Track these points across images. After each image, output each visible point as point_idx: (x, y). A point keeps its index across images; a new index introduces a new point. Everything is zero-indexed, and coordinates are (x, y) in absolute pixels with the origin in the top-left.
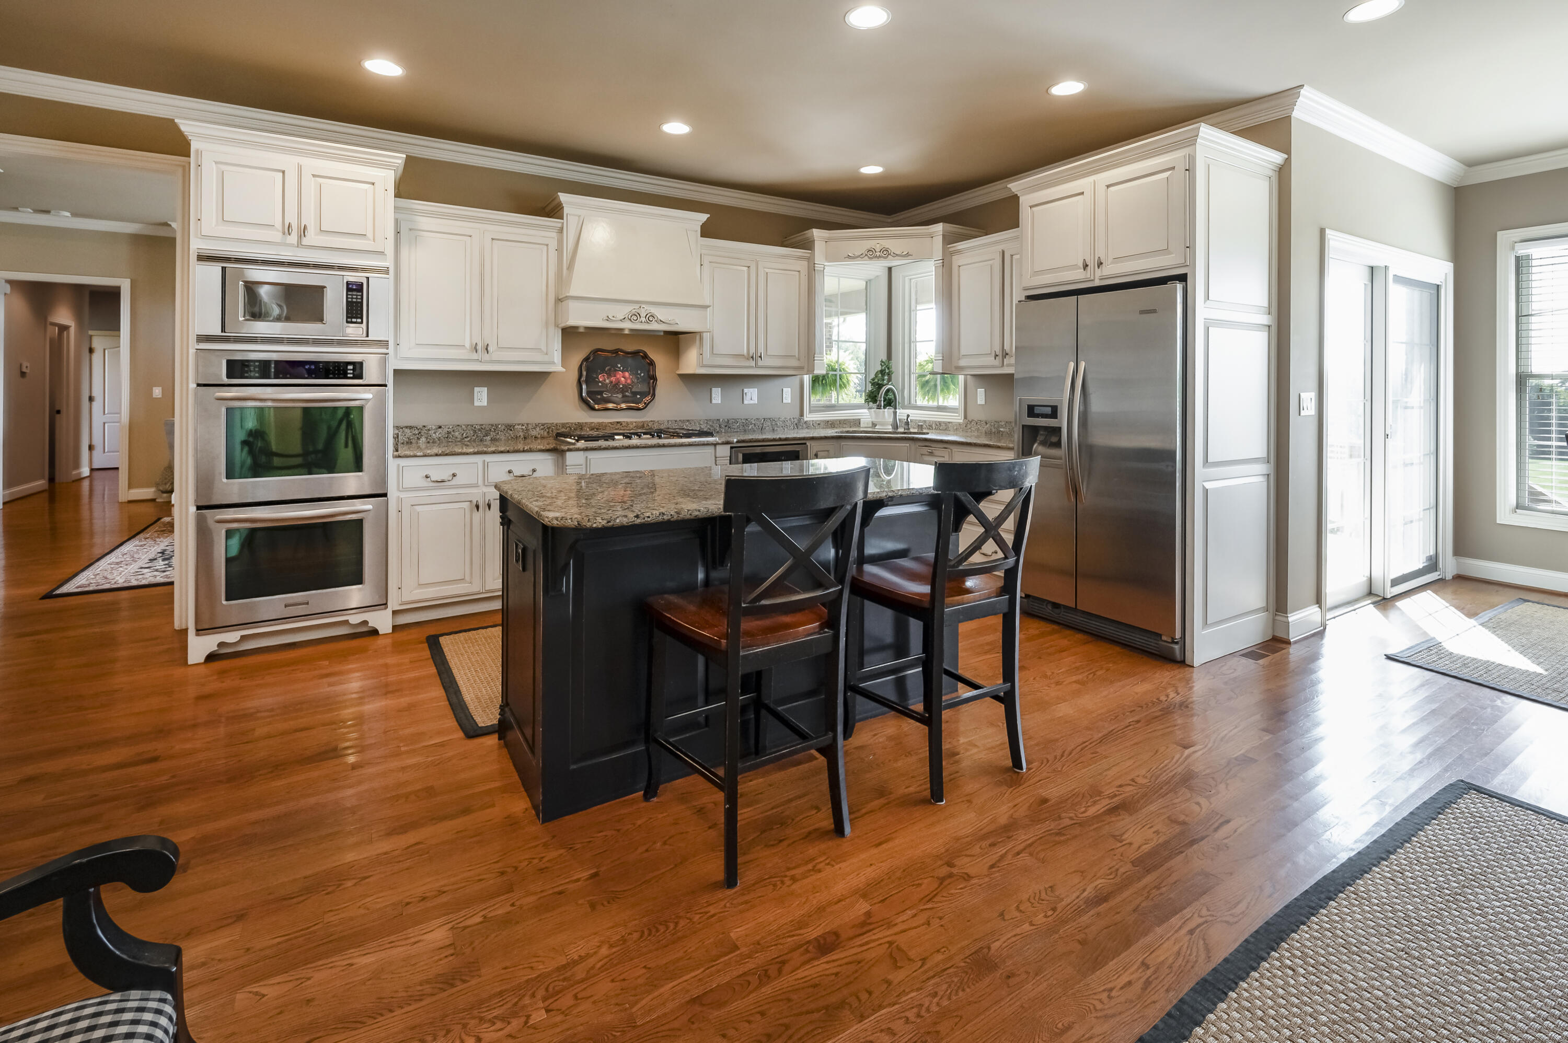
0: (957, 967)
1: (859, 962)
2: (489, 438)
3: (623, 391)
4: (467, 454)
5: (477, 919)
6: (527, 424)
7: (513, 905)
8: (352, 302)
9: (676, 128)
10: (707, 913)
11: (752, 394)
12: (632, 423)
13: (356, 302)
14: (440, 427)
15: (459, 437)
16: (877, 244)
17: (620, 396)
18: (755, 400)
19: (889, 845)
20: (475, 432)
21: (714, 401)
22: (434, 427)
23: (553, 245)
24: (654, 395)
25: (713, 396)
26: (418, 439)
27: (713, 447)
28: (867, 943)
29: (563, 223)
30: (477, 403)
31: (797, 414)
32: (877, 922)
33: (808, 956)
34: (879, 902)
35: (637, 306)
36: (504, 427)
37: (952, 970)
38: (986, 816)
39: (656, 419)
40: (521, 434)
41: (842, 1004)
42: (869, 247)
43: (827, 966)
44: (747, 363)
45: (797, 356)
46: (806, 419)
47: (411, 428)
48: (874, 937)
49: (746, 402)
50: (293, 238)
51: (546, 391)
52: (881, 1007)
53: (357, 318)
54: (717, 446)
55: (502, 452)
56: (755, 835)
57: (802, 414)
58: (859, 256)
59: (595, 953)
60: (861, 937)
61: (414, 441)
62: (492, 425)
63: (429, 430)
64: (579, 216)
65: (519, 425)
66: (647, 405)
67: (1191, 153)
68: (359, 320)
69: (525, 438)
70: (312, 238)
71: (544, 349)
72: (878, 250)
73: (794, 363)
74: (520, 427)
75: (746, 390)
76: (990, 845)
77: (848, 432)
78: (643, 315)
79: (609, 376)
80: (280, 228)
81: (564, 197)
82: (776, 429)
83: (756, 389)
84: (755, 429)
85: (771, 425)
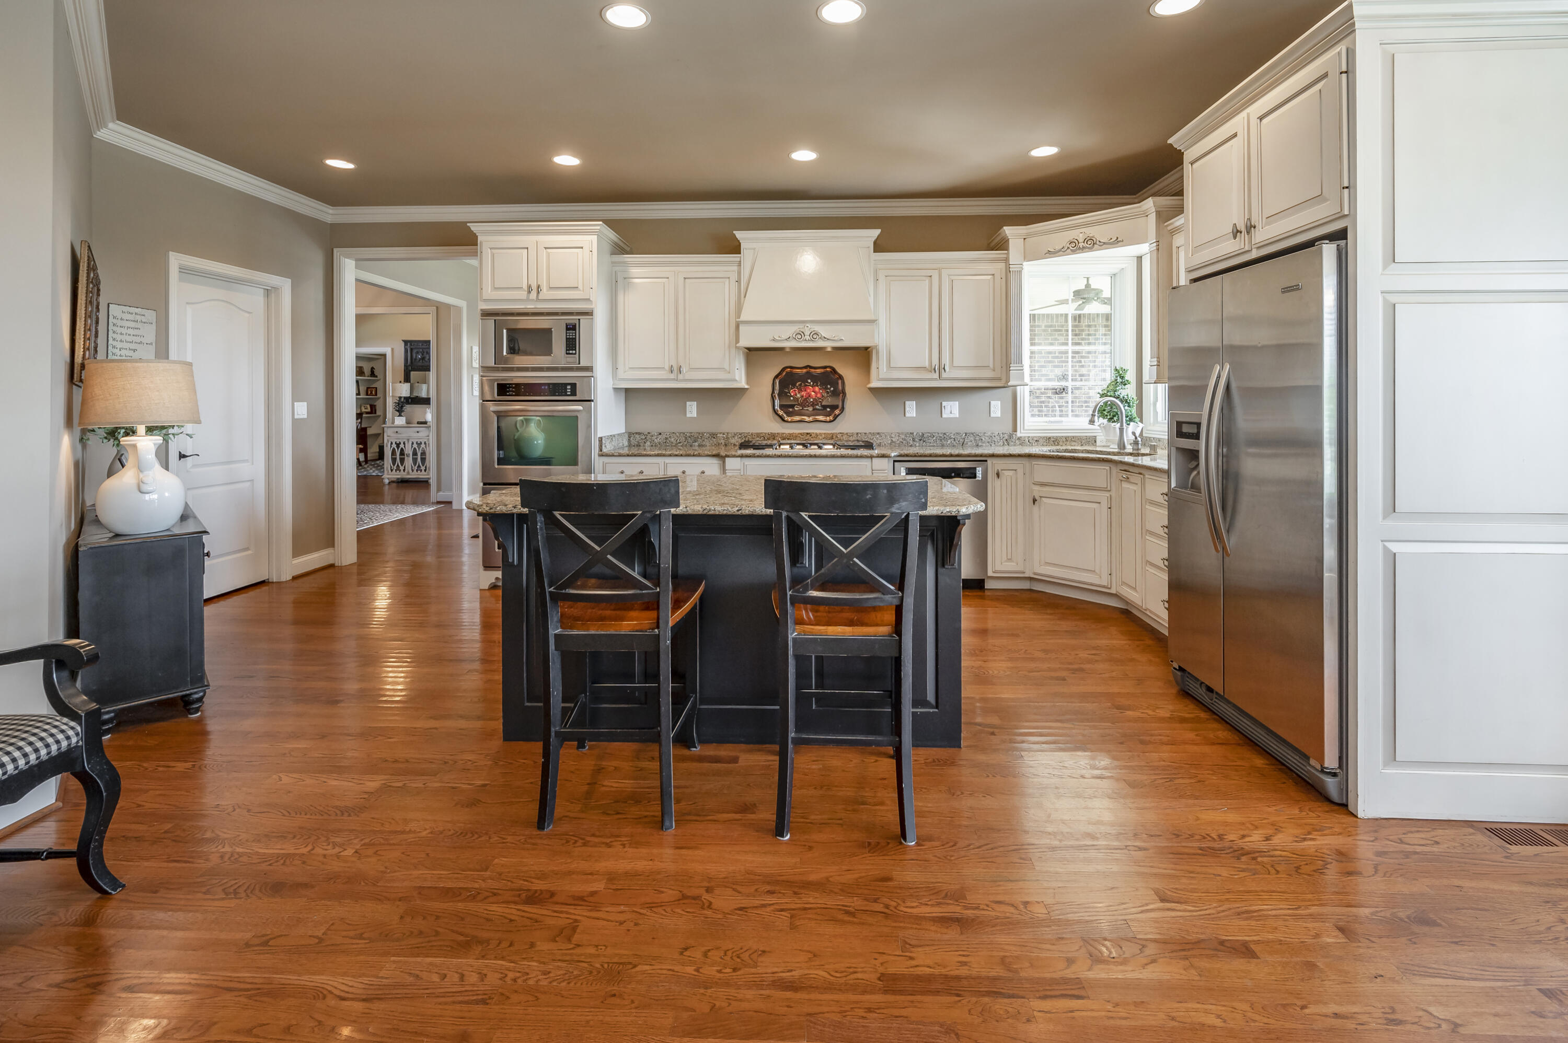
0: (591, 965)
1: (537, 922)
2: (696, 444)
3: (813, 405)
4: (650, 456)
5: (400, 784)
6: (728, 433)
7: (424, 784)
8: (569, 338)
9: (804, 155)
10: (504, 839)
11: (952, 408)
12: (821, 434)
13: (572, 338)
14: (660, 434)
15: (674, 442)
16: (1079, 235)
17: (811, 409)
18: (956, 414)
19: (690, 852)
20: (686, 438)
21: (908, 415)
22: (656, 434)
23: (734, 277)
24: (843, 409)
25: (907, 409)
26: (645, 443)
27: (870, 460)
28: (561, 912)
29: (740, 257)
30: (688, 415)
31: (1008, 429)
32: (590, 902)
33: (517, 899)
34: (613, 889)
35: (801, 326)
36: (708, 435)
37: (585, 965)
38: (804, 866)
39: (845, 431)
40: (723, 441)
41: (480, 942)
42: (1071, 238)
43: (514, 912)
44: (929, 376)
45: (991, 366)
46: (1019, 434)
47: (639, 434)
48: (572, 911)
49: (944, 416)
50: (533, 295)
51: (744, 404)
52: (503, 958)
53: (572, 350)
54: (873, 459)
55: (676, 455)
56: (609, 802)
57: (1015, 430)
58: (1060, 251)
59: (420, 832)
60: (563, 906)
61: (642, 445)
62: (699, 433)
63: (652, 436)
64: (754, 249)
65: (720, 433)
66: (836, 417)
67: (1351, 46)
68: (574, 352)
69: (726, 445)
70: (545, 294)
71: (728, 369)
72: (1081, 240)
73: (988, 374)
74: (721, 435)
75: (944, 404)
76: (768, 891)
77: (1066, 451)
78: (807, 333)
79: (800, 391)
80: (526, 289)
81: (739, 234)
82: (980, 444)
83: (957, 402)
84: (955, 444)
85: (975, 440)
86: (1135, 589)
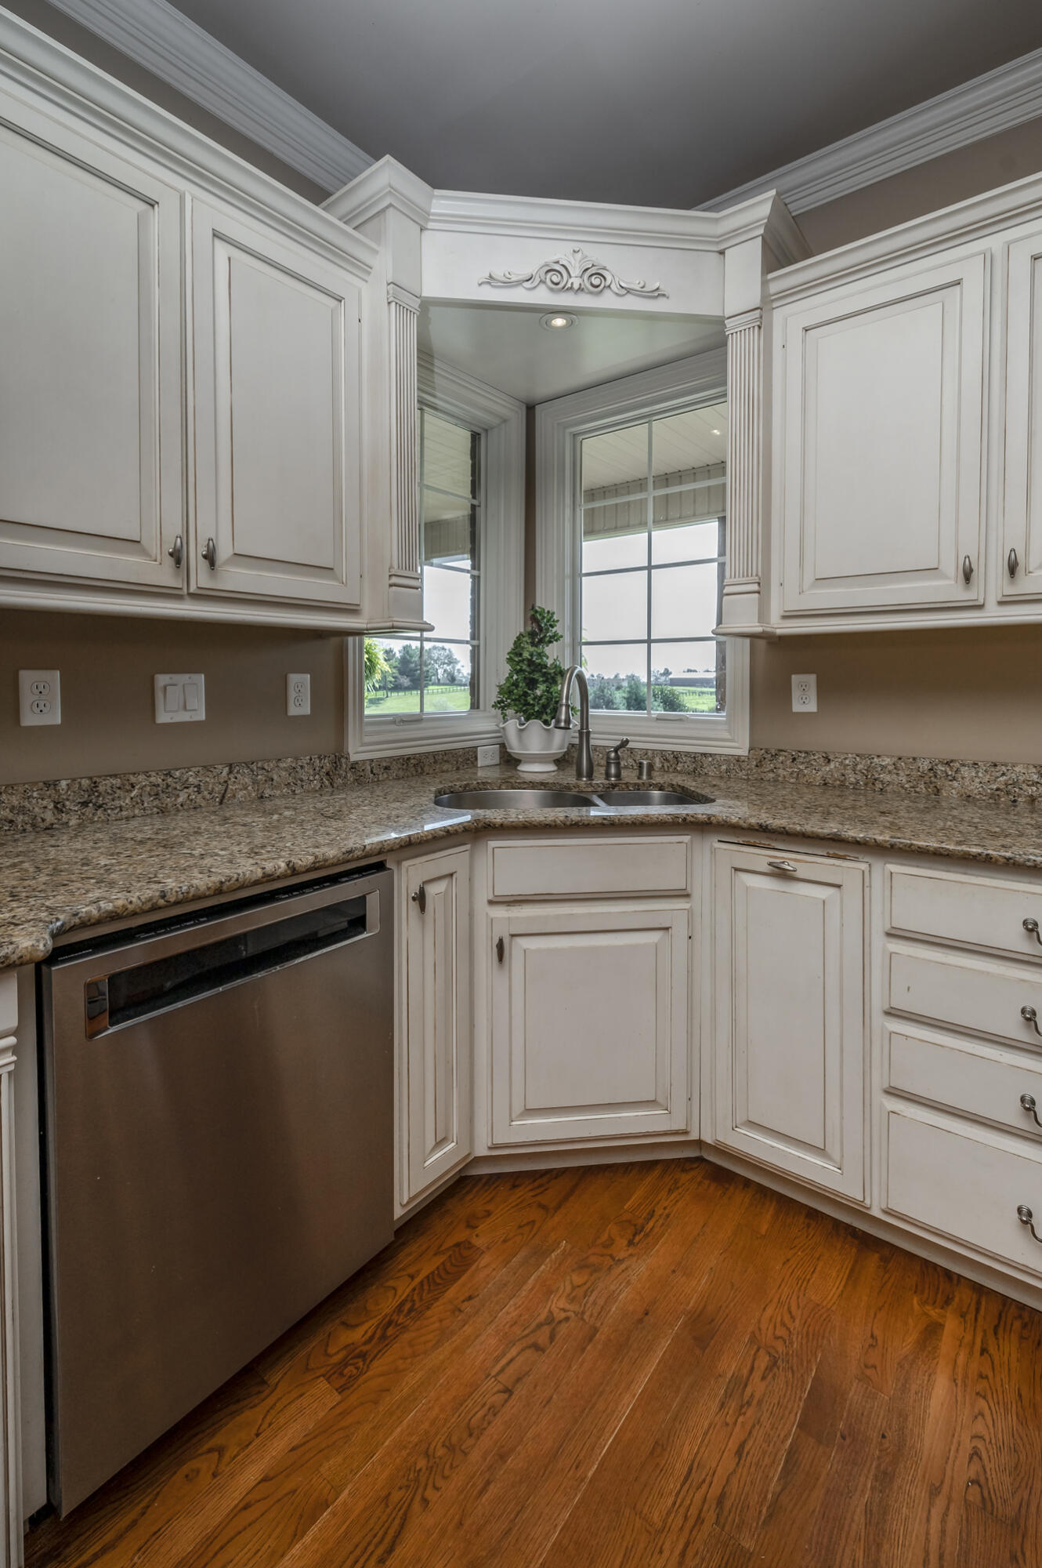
11: (185, 693)
18: (198, 712)
25: (29, 698)
46: (353, 758)
49: (164, 718)
72: (576, 271)
75: (163, 680)
82: (267, 793)
83: (201, 678)
84: (199, 799)
85: (255, 782)
86: (821, 1151)
